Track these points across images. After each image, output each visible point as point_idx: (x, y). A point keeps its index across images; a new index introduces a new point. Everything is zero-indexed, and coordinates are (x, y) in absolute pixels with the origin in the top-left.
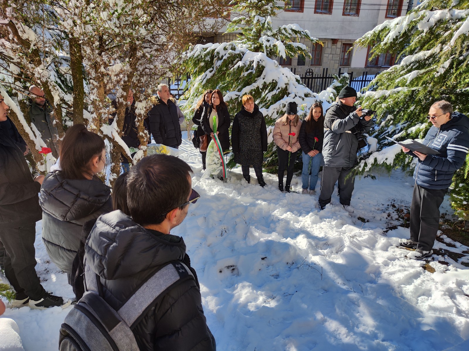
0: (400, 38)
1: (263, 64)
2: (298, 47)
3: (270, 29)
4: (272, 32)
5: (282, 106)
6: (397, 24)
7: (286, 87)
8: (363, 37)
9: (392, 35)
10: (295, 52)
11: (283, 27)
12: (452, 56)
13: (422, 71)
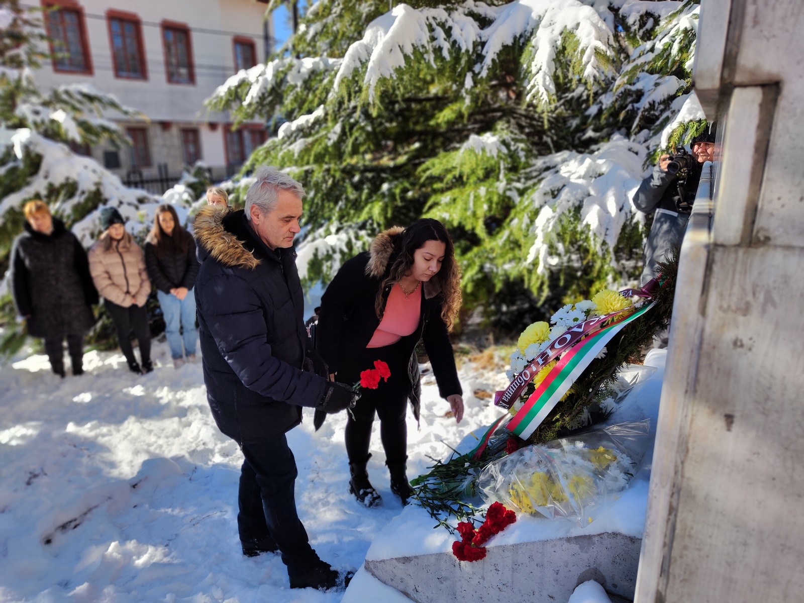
0: (268, 96)
2: (102, 127)
4: (39, 97)
6: (259, 75)
7: (98, 189)
11: (62, 88)
12: (342, 119)
13: (310, 140)
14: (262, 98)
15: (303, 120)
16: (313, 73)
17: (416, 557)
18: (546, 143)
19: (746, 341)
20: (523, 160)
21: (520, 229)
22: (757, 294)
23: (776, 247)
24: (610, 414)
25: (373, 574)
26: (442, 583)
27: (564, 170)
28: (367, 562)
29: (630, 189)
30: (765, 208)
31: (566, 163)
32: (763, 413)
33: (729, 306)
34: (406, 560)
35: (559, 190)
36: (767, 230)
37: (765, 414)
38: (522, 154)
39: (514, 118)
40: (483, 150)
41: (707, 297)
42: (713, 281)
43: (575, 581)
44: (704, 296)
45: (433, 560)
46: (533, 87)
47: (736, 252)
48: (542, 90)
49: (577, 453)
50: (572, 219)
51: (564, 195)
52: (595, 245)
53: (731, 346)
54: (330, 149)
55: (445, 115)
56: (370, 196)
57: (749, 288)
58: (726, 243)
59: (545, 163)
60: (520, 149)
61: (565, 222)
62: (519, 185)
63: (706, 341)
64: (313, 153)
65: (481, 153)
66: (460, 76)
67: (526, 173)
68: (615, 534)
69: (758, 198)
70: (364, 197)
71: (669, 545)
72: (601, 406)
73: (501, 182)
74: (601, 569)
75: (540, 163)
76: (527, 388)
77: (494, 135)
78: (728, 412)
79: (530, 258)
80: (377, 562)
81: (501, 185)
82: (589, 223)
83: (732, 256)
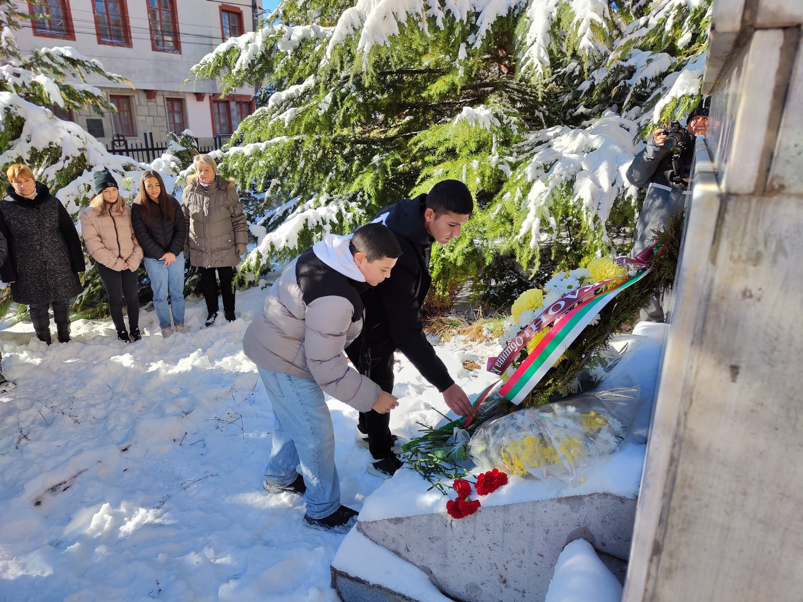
0: (258, 64)
1: (20, 113)
2: (86, 92)
3: (14, 54)
4: (20, 59)
5: (82, 188)
6: (248, 43)
7: (83, 155)
8: (201, 62)
9: (244, 58)
10: (80, 100)
11: (43, 50)
12: (332, 89)
13: (301, 109)
14: (252, 65)
15: (292, 90)
16: (304, 41)
17: (408, 518)
18: (538, 117)
19: (755, 292)
20: (516, 133)
21: (513, 203)
22: (769, 244)
23: (790, 195)
24: (600, 382)
25: (365, 535)
26: (433, 543)
27: (557, 145)
28: (360, 523)
29: (622, 164)
30: (781, 155)
31: (558, 138)
32: (769, 364)
33: (740, 256)
34: (398, 520)
35: (552, 165)
36: (782, 178)
37: (771, 364)
38: (514, 127)
39: (506, 92)
40: (476, 122)
41: (718, 247)
42: (725, 231)
43: (564, 539)
44: (715, 246)
45: (424, 520)
46: (527, 59)
47: (749, 201)
48: (536, 62)
49: (569, 417)
50: (564, 194)
51: (557, 169)
52: (587, 219)
53: (740, 296)
54: (321, 119)
55: (438, 87)
56: (360, 168)
57: (761, 238)
58: (739, 192)
59: (537, 137)
60: (512, 122)
61: (557, 197)
62: (511, 159)
63: (715, 292)
64: (303, 123)
65: (474, 125)
66: (453, 46)
67: (518, 147)
68: (605, 495)
69: (774, 145)
70: (354, 169)
71: (668, 496)
72: (591, 375)
73: (494, 155)
74: (591, 528)
75: (532, 137)
76: (520, 354)
77: (486, 108)
78: (733, 363)
79: (522, 232)
80: (369, 522)
81: (494, 159)
82: (581, 197)
83: (746, 205)
